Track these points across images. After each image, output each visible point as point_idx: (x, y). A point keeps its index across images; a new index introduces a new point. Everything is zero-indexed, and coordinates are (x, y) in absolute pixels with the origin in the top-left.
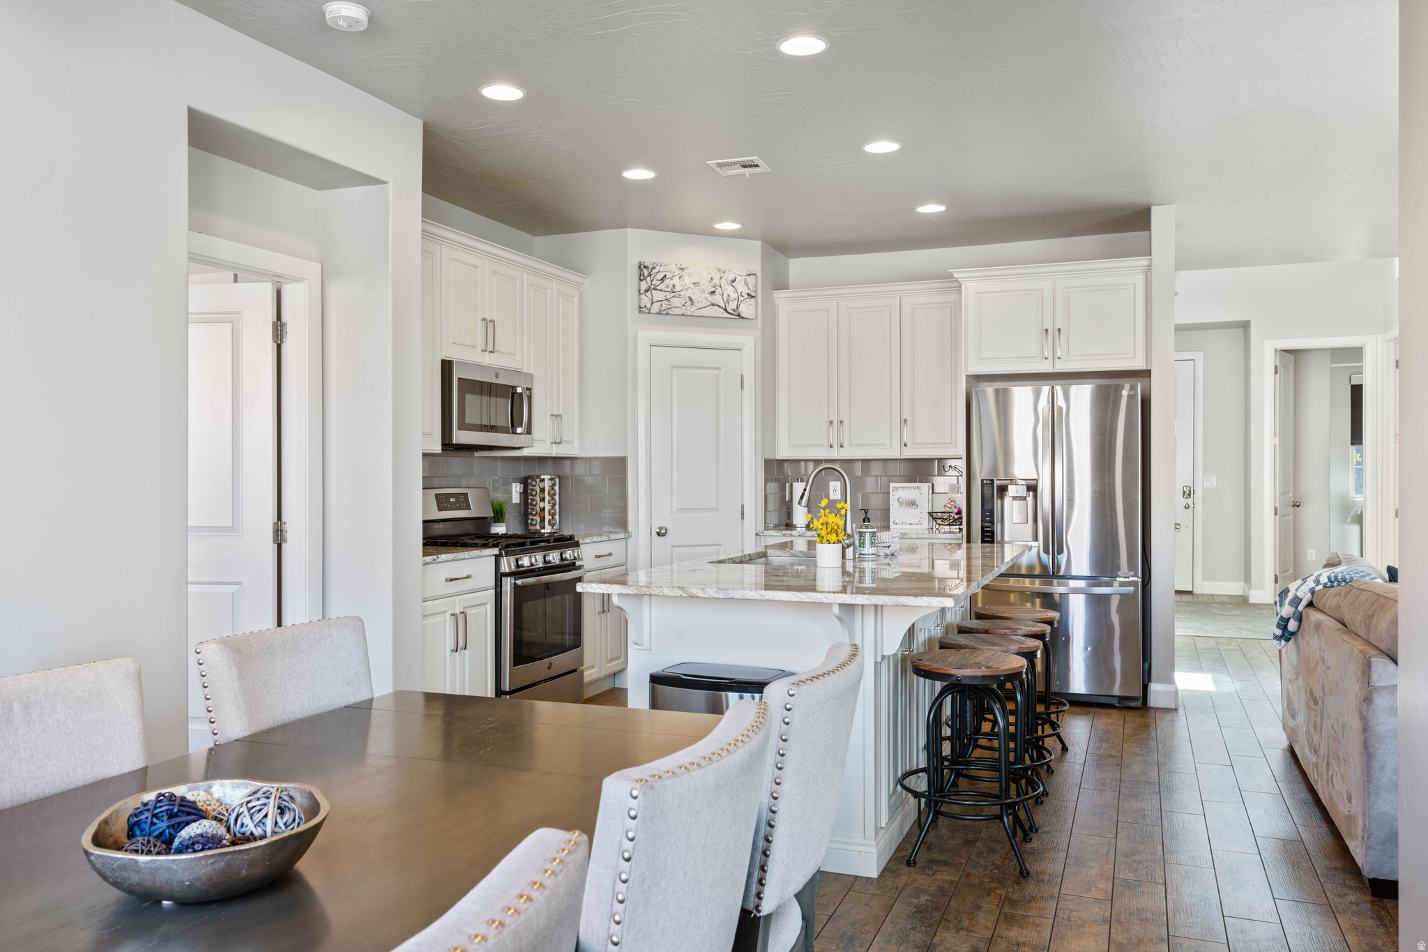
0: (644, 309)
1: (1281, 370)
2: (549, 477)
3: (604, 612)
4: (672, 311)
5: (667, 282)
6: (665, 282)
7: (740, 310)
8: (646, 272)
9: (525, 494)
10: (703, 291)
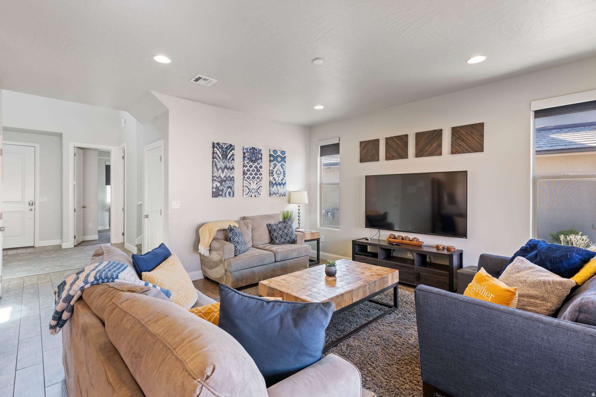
1: (77, 155)
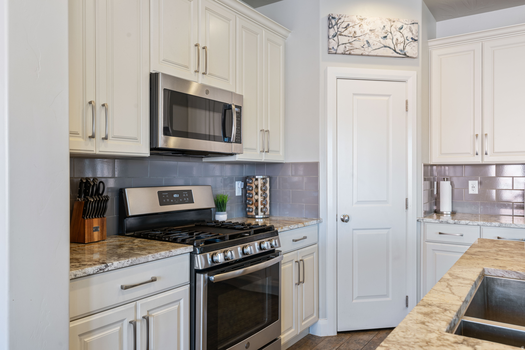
0: (332, 50)
2: (261, 177)
3: (299, 283)
4: (353, 51)
5: (350, 29)
6: (348, 30)
7: (406, 50)
8: (333, 22)
9: (245, 189)
10: (377, 36)
